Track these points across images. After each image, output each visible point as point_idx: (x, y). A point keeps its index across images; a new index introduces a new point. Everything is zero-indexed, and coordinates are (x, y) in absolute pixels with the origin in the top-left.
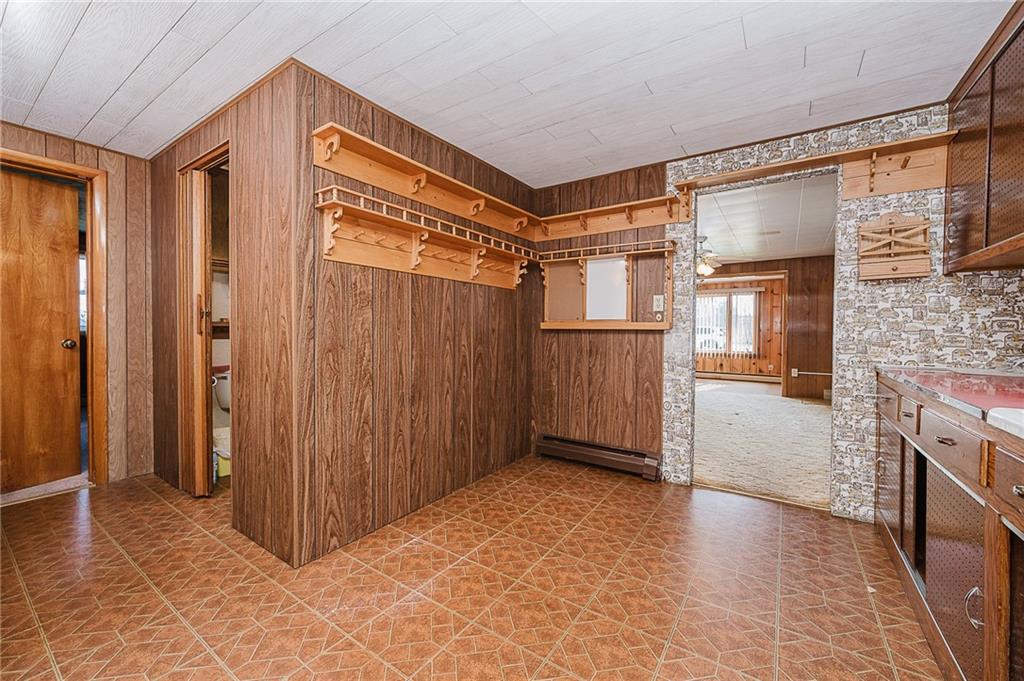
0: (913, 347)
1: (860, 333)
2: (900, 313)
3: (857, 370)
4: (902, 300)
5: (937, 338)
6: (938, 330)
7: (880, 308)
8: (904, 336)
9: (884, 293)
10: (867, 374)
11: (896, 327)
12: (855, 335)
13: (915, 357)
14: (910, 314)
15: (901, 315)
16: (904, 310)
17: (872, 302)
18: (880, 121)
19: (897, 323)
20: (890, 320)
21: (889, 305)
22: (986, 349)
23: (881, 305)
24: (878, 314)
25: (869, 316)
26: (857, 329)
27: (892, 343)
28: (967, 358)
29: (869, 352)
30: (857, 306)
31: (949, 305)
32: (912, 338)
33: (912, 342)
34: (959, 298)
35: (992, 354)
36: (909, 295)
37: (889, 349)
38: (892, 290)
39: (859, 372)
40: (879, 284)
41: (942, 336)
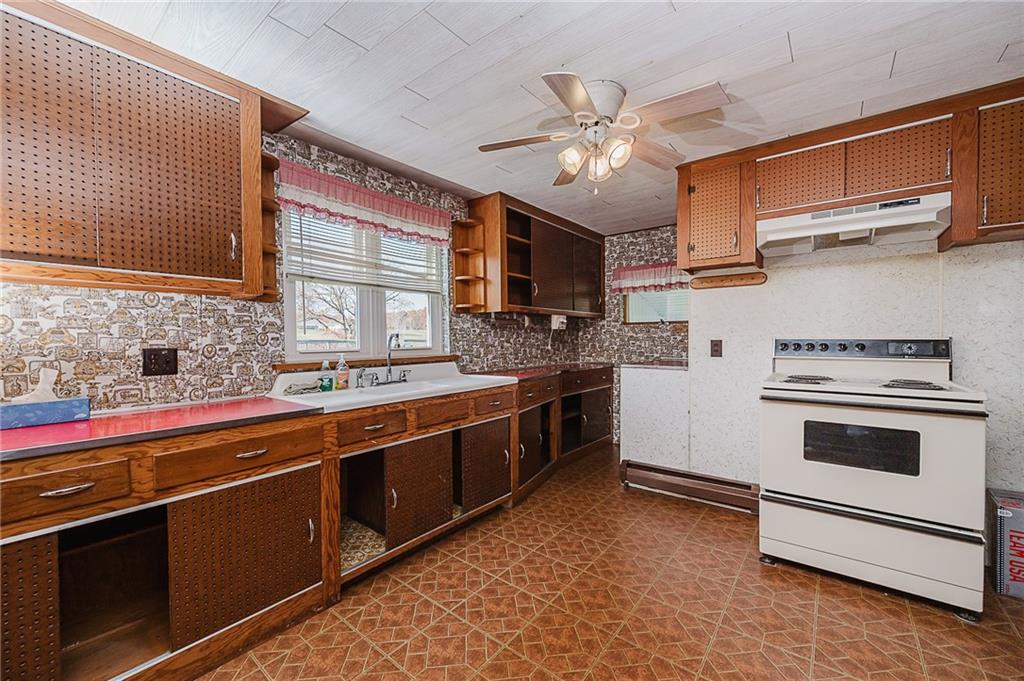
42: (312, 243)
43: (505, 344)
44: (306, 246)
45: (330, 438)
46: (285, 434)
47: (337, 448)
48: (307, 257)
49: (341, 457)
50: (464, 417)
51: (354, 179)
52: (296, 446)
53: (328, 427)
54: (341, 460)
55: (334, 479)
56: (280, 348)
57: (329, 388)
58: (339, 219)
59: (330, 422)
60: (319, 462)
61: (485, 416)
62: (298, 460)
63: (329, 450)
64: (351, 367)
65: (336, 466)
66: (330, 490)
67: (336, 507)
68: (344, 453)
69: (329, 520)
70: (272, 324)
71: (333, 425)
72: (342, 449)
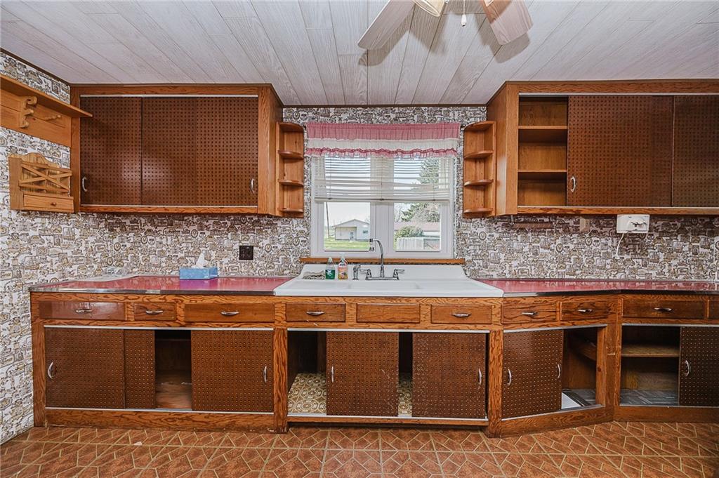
0: (55, 267)
1: (15, 259)
2: (46, 240)
3: (13, 294)
4: (46, 229)
5: (69, 259)
6: (69, 253)
7: (30, 235)
8: (49, 259)
9: (33, 222)
10: (22, 296)
11: (43, 251)
12: (10, 261)
13: (56, 275)
14: (52, 241)
15: (46, 242)
16: (48, 237)
17: (24, 230)
18: (25, 67)
19: (43, 248)
20: (39, 246)
21: (37, 233)
22: (93, 264)
23: (32, 233)
24: (29, 241)
25: (21, 242)
26: (11, 255)
27: (41, 265)
28: (84, 271)
29: (23, 275)
30: (10, 233)
31: (74, 235)
32: (54, 260)
33: (54, 262)
34: (79, 230)
35: (96, 267)
36: (51, 225)
37: (39, 271)
38: (38, 220)
39: (15, 295)
40: (29, 214)
41: (72, 257)
42: (333, 175)
43: (542, 250)
44: (328, 177)
45: (280, 315)
46: (249, 305)
47: (285, 322)
48: (328, 185)
49: (288, 329)
50: (417, 322)
51: (362, 120)
52: (255, 314)
53: (280, 305)
54: (288, 331)
55: (283, 345)
56: (306, 247)
57: (332, 277)
58: (347, 153)
59: (281, 302)
60: (272, 329)
61: (446, 326)
62: (258, 324)
63: (280, 322)
64: (349, 263)
65: (284, 335)
66: (280, 350)
67: (284, 364)
68: (291, 327)
69: (278, 371)
70: (302, 232)
71: (282, 305)
72: (289, 324)
